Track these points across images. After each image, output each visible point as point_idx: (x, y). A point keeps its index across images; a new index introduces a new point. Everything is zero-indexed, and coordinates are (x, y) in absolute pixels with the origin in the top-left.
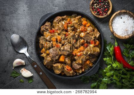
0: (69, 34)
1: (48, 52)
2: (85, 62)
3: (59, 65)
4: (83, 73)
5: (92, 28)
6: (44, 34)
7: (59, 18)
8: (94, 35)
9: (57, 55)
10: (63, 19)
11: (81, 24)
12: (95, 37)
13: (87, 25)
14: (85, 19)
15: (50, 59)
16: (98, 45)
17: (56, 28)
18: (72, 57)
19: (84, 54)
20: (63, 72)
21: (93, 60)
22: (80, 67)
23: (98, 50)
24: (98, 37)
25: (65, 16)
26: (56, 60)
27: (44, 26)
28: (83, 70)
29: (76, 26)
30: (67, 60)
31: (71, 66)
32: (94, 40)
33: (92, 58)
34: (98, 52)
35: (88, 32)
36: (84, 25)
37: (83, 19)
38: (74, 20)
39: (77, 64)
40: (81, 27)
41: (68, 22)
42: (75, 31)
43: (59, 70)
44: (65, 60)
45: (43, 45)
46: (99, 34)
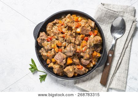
0: (66, 35)
1: (53, 60)
2: (92, 54)
3: (70, 68)
4: (94, 66)
5: (84, 21)
6: (43, 45)
7: (50, 24)
8: (90, 26)
9: (64, 59)
10: (55, 24)
11: (73, 22)
12: (91, 28)
13: (79, 20)
14: (75, 15)
15: (59, 66)
16: (98, 34)
17: (52, 35)
18: (78, 55)
19: (88, 47)
20: (75, 73)
21: (99, 49)
22: (89, 61)
23: (99, 38)
24: (95, 27)
25: (55, 20)
26: (65, 64)
27: (40, 37)
28: (94, 63)
29: (69, 24)
30: (75, 60)
31: (81, 64)
32: (92, 30)
33: (97, 48)
34: (100, 40)
35: (83, 25)
36: (76, 22)
37: (73, 15)
38: (65, 20)
39: (86, 60)
40: (74, 24)
41: (60, 25)
42: (70, 30)
43: (71, 72)
44: (73, 60)
45: (46, 55)
46: (94, 23)
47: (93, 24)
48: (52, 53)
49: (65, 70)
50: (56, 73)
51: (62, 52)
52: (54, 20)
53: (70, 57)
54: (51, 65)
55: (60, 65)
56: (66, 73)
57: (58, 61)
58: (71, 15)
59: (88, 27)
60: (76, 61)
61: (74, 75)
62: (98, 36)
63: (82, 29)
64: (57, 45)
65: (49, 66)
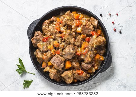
0: (65, 34)
1: (50, 64)
2: (94, 58)
3: (69, 73)
4: (97, 70)
5: (86, 18)
6: (38, 46)
7: (47, 22)
8: (92, 24)
9: (61, 63)
10: (52, 22)
11: (73, 20)
12: (94, 27)
13: (79, 17)
14: (75, 12)
15: (56, 71)
16: (101, 33)
17: (49, 34)
18: (78, 58)
19: (90, 49)
20: (74, 79)
21: (102, 52)
22: (91, 65)
23: (102, 39)
24: (97, 25)
25: (53, 18)
26: (63, 69)
27: (35, 37)
28: (96, 67)
29: (69, 23)
30: (74, 64)
31: (82, 69)
32: (94, 30)
34: (104, 41)
35: (84, 24)
36: (76, 20)
37: (73, 12)
38: (64, 18)
39: (87, 64)
40: (74, 22)
41: (58, 23)
42: (69, 29)
43: (69, 78)
44: (72, 64)
45: (41, 58)
46: (97, 21)
47: (96, 23)
48: (48, 55)
49: (63, 75)
50: (52, 78)
51: (59, 55)
52: (51, 18)
53: (69, 60)
54: (47, 69)
55: (58, 70)
56: (64, 78)
57: (55, 65)
58: (71, 12)
59: (90, 26)
60: (76, 65)
61: (73, 81)
62: (102, 36)
63: (83, 28)
64: (54, 46)
65: (45, 70)
